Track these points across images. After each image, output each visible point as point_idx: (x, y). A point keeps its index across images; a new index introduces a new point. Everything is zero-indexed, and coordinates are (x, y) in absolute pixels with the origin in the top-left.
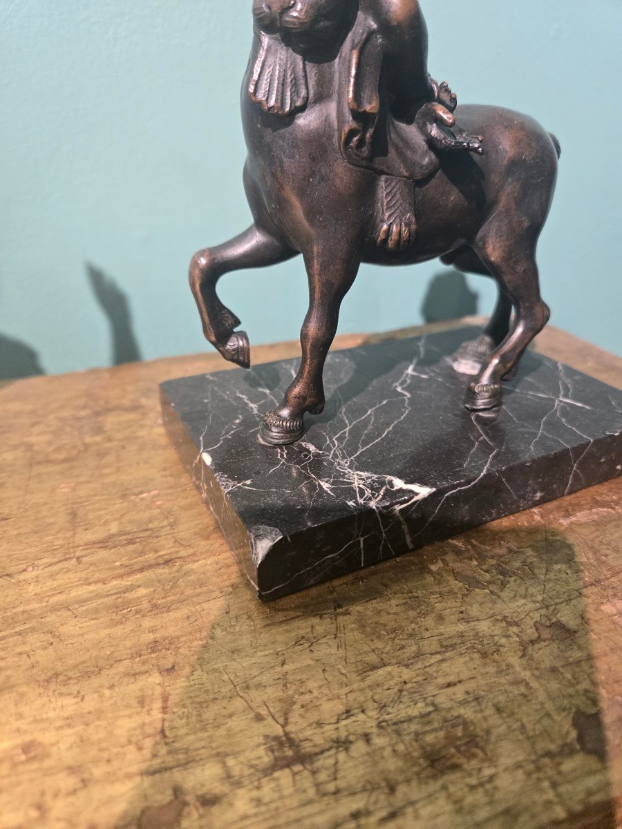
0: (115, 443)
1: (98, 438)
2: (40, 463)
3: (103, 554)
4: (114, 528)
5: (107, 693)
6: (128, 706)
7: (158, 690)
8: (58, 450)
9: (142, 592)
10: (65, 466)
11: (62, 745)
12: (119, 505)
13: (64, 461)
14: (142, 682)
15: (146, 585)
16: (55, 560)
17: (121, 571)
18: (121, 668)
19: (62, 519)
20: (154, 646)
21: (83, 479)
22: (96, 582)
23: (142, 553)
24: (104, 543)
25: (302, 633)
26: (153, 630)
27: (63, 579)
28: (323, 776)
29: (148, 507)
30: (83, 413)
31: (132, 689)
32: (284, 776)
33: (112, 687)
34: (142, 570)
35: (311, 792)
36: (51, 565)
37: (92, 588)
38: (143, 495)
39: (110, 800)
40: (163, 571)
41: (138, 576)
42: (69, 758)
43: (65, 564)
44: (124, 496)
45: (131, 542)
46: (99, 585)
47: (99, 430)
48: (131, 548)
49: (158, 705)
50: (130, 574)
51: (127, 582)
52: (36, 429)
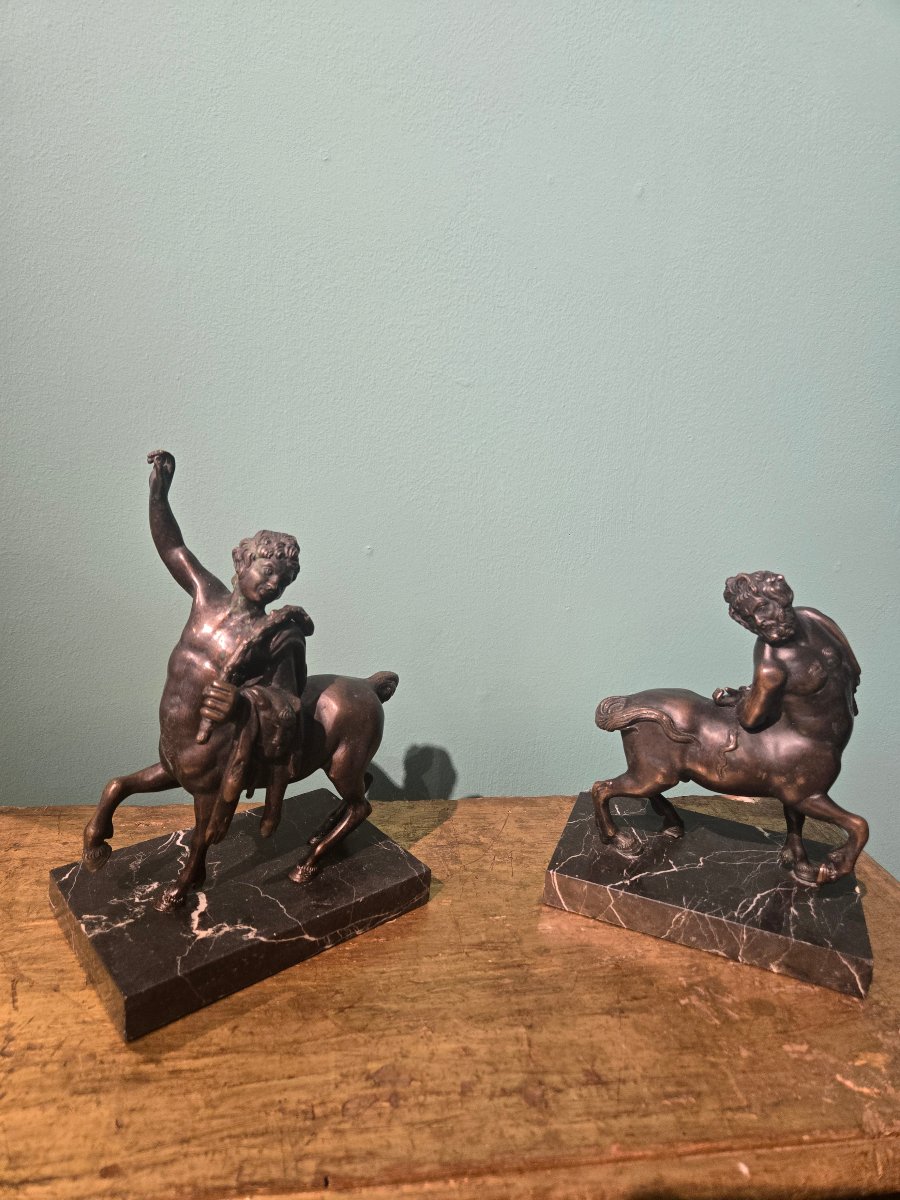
0: (470, 873)
1: (458, 867)
3: (480, 953)
4: (484, 938)
5: (499, 1031)
6: (509, 1040)
7: (525, 1036)
9: (507, 981)
11: (482, 1051)
12: (483, 921)
14: (515, 1030)
15: (510, 977)
16: (453, 952)
17: (493, 966)
18: (504, 1020)
19: (451, 926)
20: (520, 1012)
21: (456, 898)
22: (480, 970)
23: (503, 957)
24: (480, 946)
26: (517, 1004)
27: (461, 965)
28: (612, 1093)
29: (503, 927)
31: (512, 1032)
32: (593, 1089)
33: (501, 1029)
34: (505, 968)
35: (606, 1097)
36: (451, 954)
37: (478, 973)
38: (497, 918)
39: (509, 1080)
40: (517, 971)
41: (504, 971)
42: (487, 1057)
43: (459, 955)
44: (485, 916)
45: (495, 949)
46: (482, 973)
47: (456, 859)
48: (496, 952)
49: (525, 1042)
50: (499, 968)
51: (498, 973)
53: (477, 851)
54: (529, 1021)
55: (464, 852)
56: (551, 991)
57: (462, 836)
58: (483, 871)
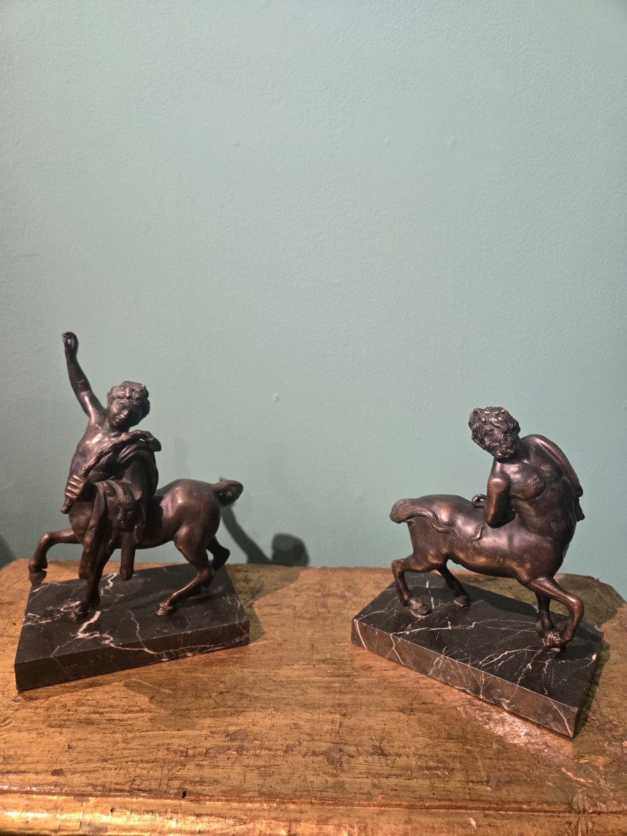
0: (331, 615)
1: (324, 610)
2: (299, 617)
3: (324, 666)
4: (328, 656)
5: (321, 716)
6: (328, 722)
7: (339, 720)
8: (307, 612)
9: (337, 685)
10: (309, 621)
11: (307, 727)
12: (331, 646)
13: (309, 619)
14: (333, 716)
15: (339, 682)
17: (329, 675)
18: (327, 709)
19: (308, 647)
20: (339, 705)
21: (317, 630)
22: (320, 676)
23: (338, 670)
24: (324, 661)
25: (394, 717)
26: (339, 700)
27: (308, 672)
29: (343, 650)
30: (318, 594)
31: (330, 717)
33: (323, 714)
34: (337, 676)
36: (303, 665)
37: (318, 678)
38: (342, 644)
39: (319, 747)
40: (346, 679)
41: (336, 678)
42: (308, 731)
43: (309, 666)
44: (333, 643)
45: (334, 664)
46: (321, 678)
47: (324, 606)
48: (334, 666)
49: (338, 724)
50: (334, 676)
51: (332, 679)
52: (297, 599)
53: (341, 601)
54: (344, 712)
55: (331, 601)
56: (365, 693)
57: (333, 591)
58: (341, 614)
